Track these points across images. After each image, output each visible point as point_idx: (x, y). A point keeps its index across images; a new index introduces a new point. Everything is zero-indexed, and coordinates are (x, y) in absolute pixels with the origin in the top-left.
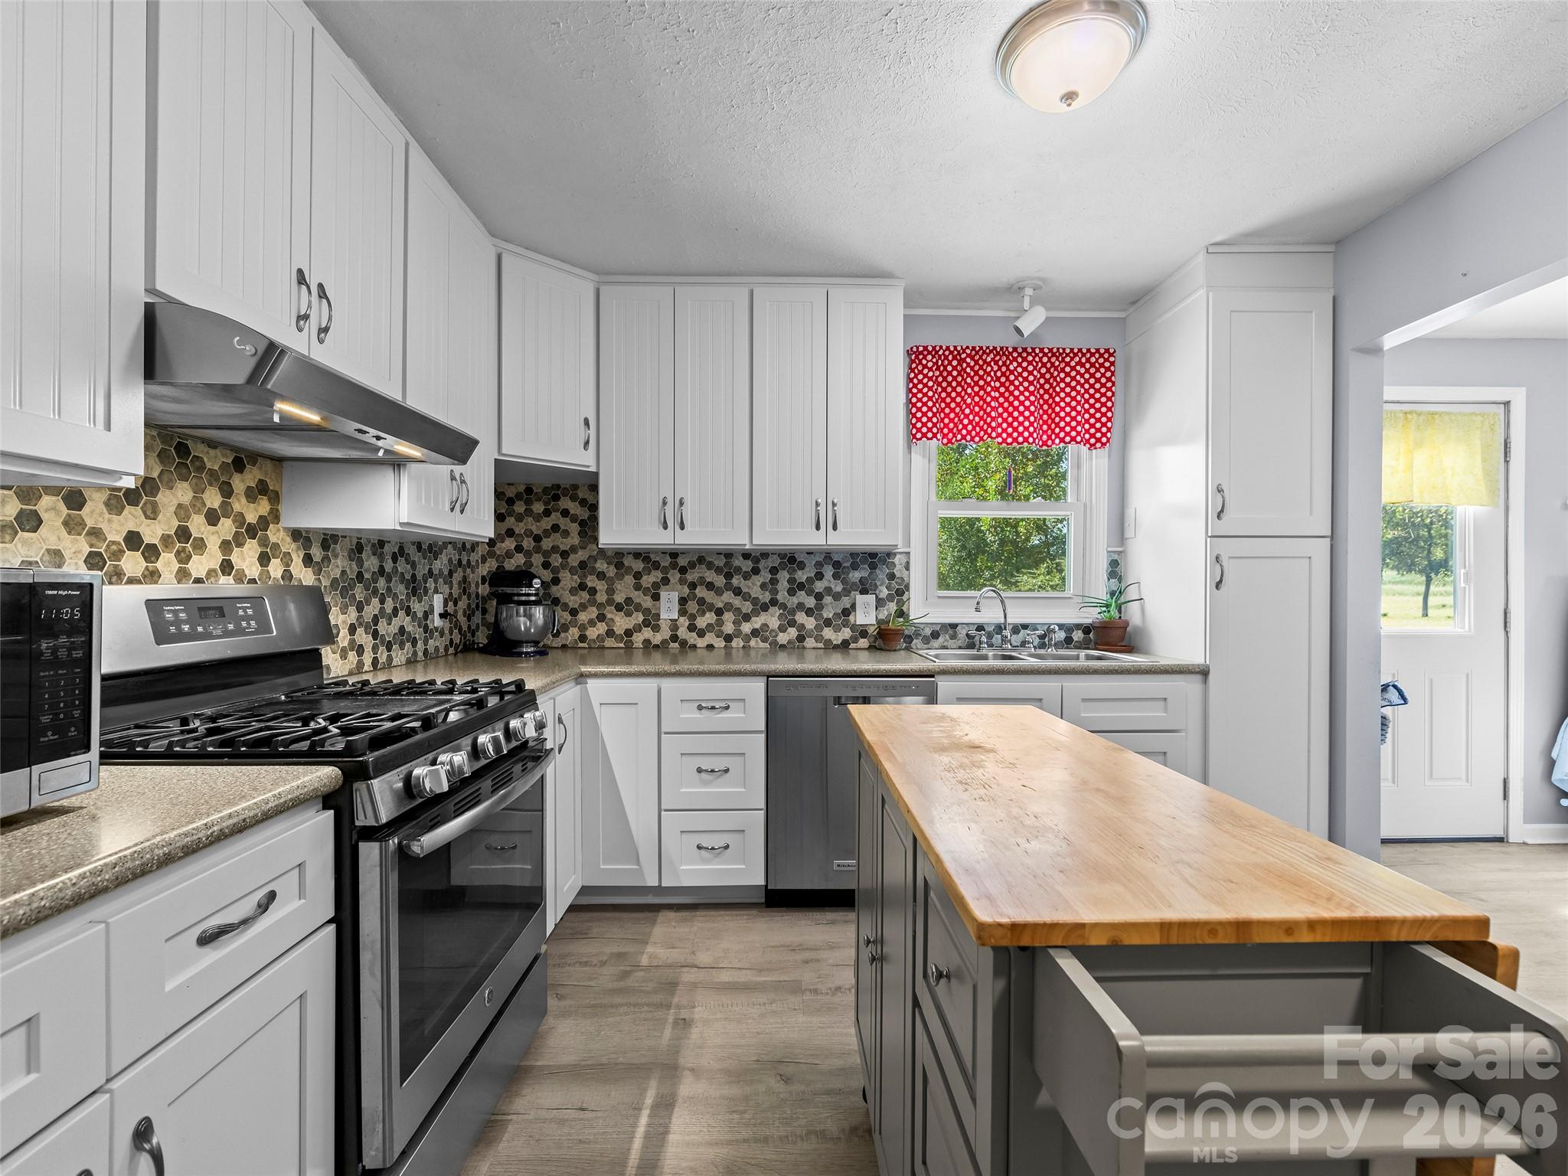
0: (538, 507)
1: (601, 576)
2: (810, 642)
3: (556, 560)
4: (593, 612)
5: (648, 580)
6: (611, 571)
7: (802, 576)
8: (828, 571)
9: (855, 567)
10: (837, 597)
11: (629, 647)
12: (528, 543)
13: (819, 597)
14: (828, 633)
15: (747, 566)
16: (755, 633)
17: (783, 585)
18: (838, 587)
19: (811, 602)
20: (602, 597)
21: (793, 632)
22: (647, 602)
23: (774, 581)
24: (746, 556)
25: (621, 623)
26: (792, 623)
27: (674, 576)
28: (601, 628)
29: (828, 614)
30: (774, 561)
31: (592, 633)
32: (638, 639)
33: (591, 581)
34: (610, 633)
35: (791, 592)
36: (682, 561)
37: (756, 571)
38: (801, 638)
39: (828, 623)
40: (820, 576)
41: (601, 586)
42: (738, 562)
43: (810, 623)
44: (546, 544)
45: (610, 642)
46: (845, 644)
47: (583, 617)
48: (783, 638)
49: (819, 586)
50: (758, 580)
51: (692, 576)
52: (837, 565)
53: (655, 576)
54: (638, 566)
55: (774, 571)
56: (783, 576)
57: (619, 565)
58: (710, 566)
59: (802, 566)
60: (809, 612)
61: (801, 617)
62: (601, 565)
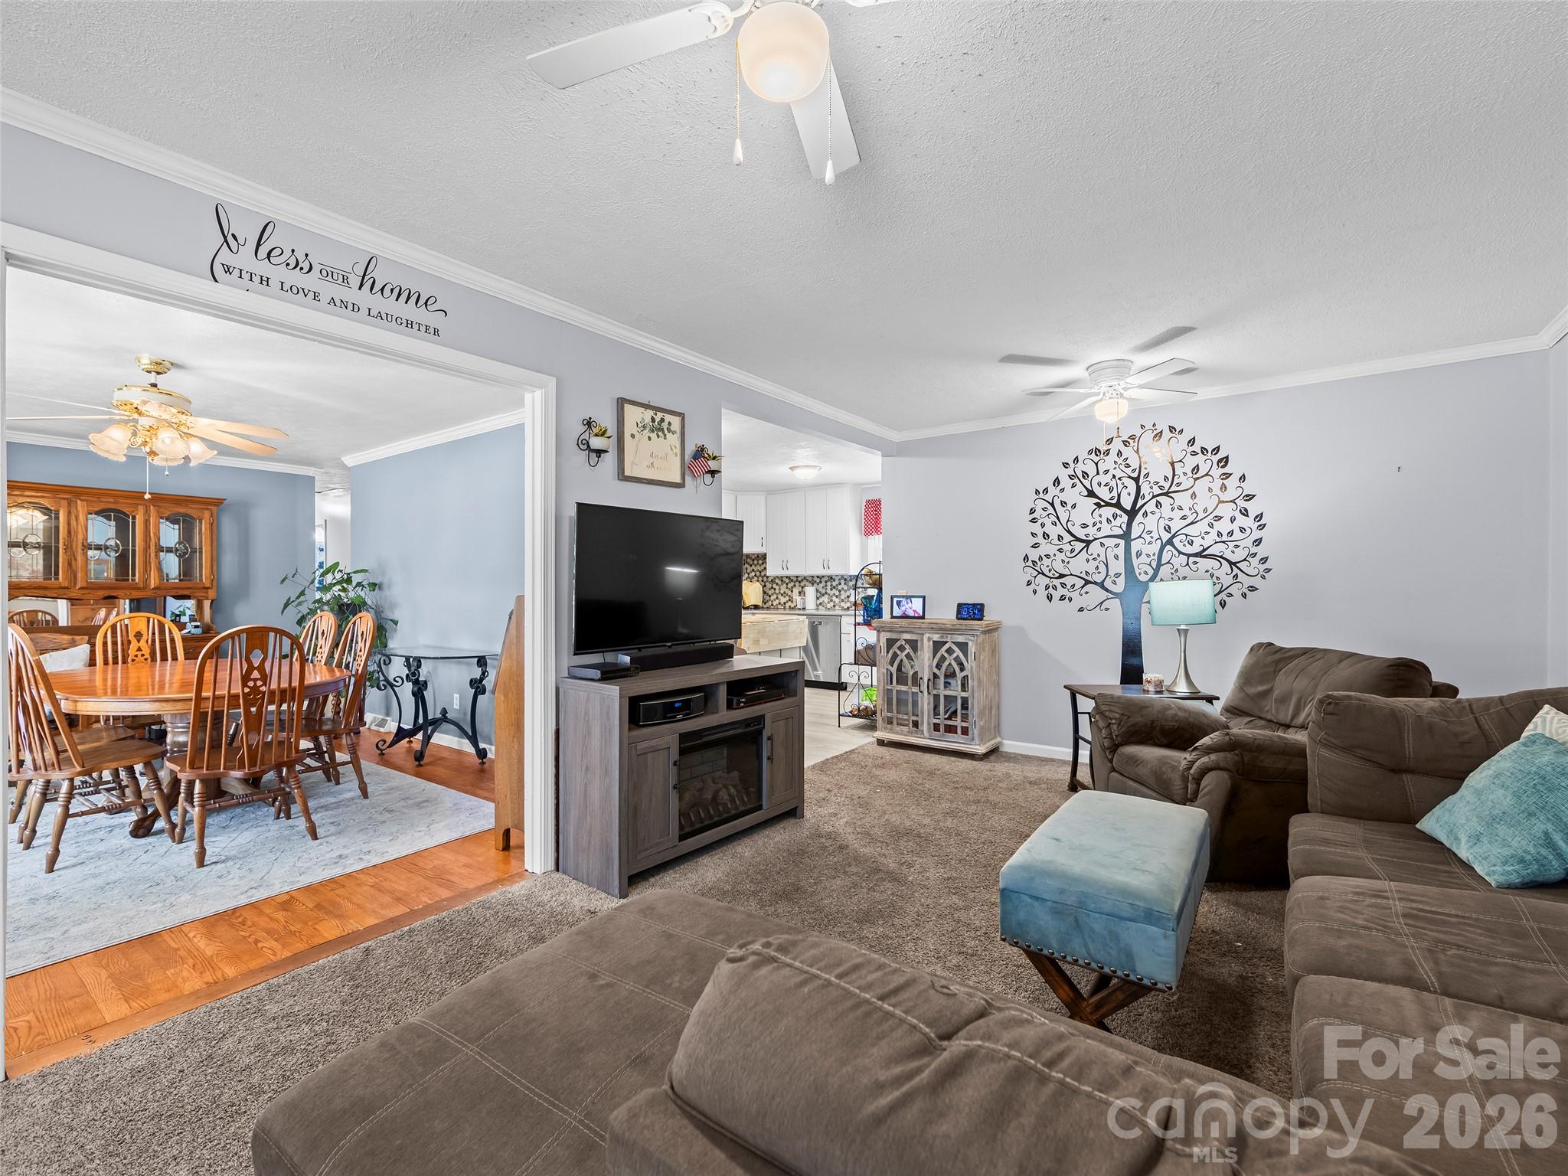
0: (760, 562)
1: (777, 584)
2: (837, 607)
3: (765, 579)
4: (775, 596)
5: (790, 586)
6: (780, 583)
7: (834, 584)
8: (843, 582)
9: (851, 580)
10: (845, 591)
11: (785, 608)
12: (758, 574)
13: (840, 591)
14: (843, 604)
15: (818, 580)
16: (821, 604)
17: (829, 587)
18: (846, 588)
19: (837, 593)
20: (777, 591)
21: (832, 604)
22: (790, 593)
23: (826, 586)
24: (818, 577)
25: (783, 600)
26: (832, 601)
27: (797, 584)
28: (777, 602)
29: (843, 597)
30: (826, 579)
31: (775, 603)
32: (787, 605)
33: (775, 586)
34: (780, 603)
35: (831, 589)
36: (799, 579)
37: (821, 582)
38: (834, 606)
39: (843, 601)
40: (840, 584)
41: (777, 587)
42: (815, 579)
43: (837, 600)
44: (763, 574)
45: (779, 606)
46: (848, 608)
47: (772, 598)
48: (829, 606)
49: (840, 587)
50: (821, 585)
51: (802, 584)
52: (845, 580)
53: (792, 584)
54: (787, 581)
55: (826, 582)
56: (829, 584)
57: (782, 581)
58: (807, 580)
59: (834, 580)
60: (837, 597)
61: (834, 598)
62: (777, 581)
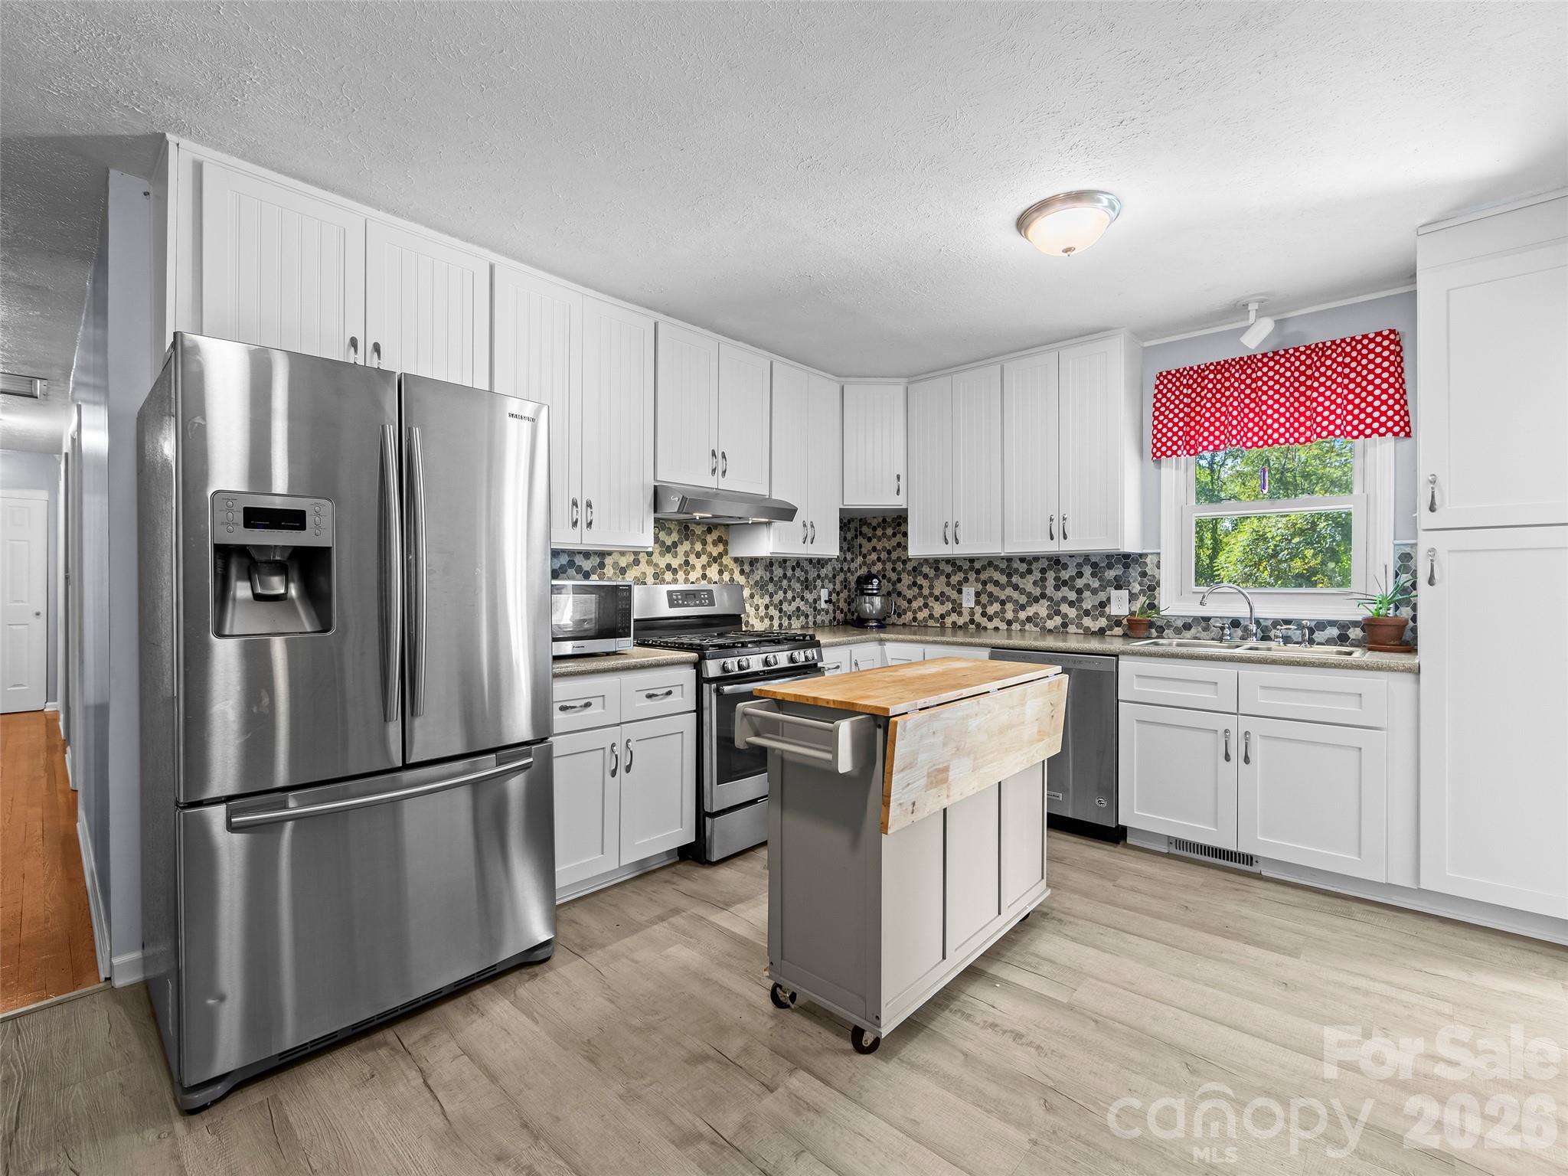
0: (889, 532)
1: (926, 576)
2: (1072, 629)
3: (899, 566)
4: (920, 602)
5: (954, 579)
6: (932, 573)
7: (1065, 575)
8: (1087, 571)
9: (1110, 566)
10: (1095, 592)
11: (943, 626)
12: (884, 555)
13: (1079, 592)
14: (1087, 621)
15: (1023, 567)
16: (1029, 619)
17: (1051, 582)
18: (1096, 584)
19: (1073, 596)
20: (926, 592)
21: (1058, 620)
22: (954, 595)
23: (1043, 579)
24: (1022, 560)
25: (939, 609)
26: (1058, 613)
27: (972, 576)
28: (925, 613)
29: (1087, 605)
30: (1044, 564)
31: (921, 616)
32: (949, 621)
33: (920, 580)
34: (931, 616)
35: (1057, 588)
36: (977, 565)
37: (1030, 571)
38: (1065, 625)
39: (1087, 613)
40: (1080, 575)
41: (925, 583)
42: (1016, 565)
43: (1072, 613)
44: (894, 556)
45: (931, 623)
46: (1101, 632)
47: (915, 605)
48: (1050, 624)
49: (1080, 583)
50: (1031, 579)
51: (984, 576)
52: (1095, 565)
53: (959, 576)
54: (949, 569)
55: (1043, 571)
56: (1051, 575)
57: (937, 569)
58: (996, 568)
59: (1065, 567)
60: (1071, 604)
61: (1065, 608)
62: (926, 569)
